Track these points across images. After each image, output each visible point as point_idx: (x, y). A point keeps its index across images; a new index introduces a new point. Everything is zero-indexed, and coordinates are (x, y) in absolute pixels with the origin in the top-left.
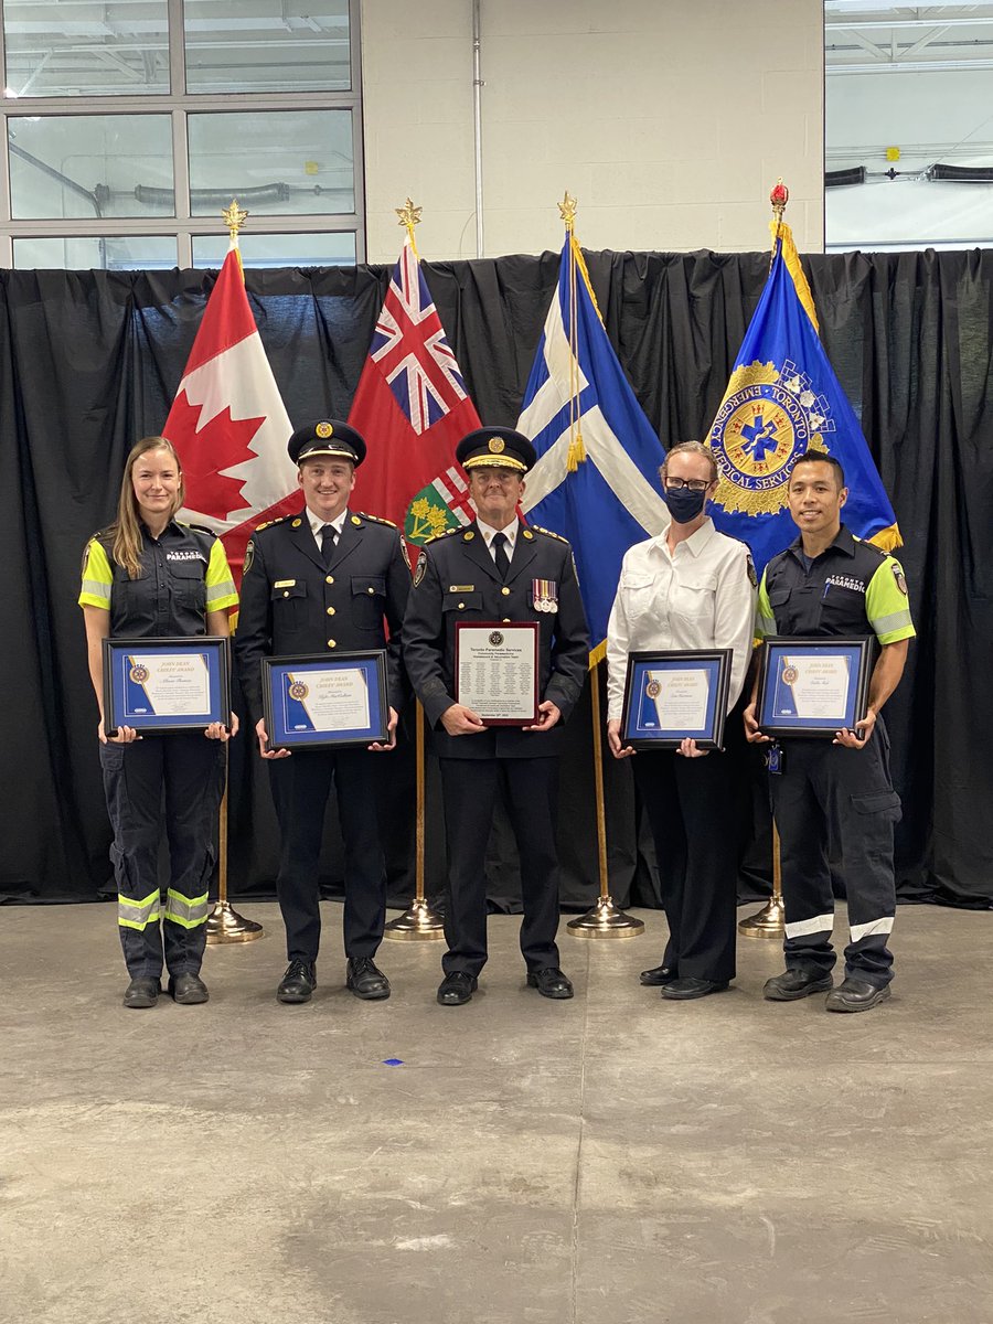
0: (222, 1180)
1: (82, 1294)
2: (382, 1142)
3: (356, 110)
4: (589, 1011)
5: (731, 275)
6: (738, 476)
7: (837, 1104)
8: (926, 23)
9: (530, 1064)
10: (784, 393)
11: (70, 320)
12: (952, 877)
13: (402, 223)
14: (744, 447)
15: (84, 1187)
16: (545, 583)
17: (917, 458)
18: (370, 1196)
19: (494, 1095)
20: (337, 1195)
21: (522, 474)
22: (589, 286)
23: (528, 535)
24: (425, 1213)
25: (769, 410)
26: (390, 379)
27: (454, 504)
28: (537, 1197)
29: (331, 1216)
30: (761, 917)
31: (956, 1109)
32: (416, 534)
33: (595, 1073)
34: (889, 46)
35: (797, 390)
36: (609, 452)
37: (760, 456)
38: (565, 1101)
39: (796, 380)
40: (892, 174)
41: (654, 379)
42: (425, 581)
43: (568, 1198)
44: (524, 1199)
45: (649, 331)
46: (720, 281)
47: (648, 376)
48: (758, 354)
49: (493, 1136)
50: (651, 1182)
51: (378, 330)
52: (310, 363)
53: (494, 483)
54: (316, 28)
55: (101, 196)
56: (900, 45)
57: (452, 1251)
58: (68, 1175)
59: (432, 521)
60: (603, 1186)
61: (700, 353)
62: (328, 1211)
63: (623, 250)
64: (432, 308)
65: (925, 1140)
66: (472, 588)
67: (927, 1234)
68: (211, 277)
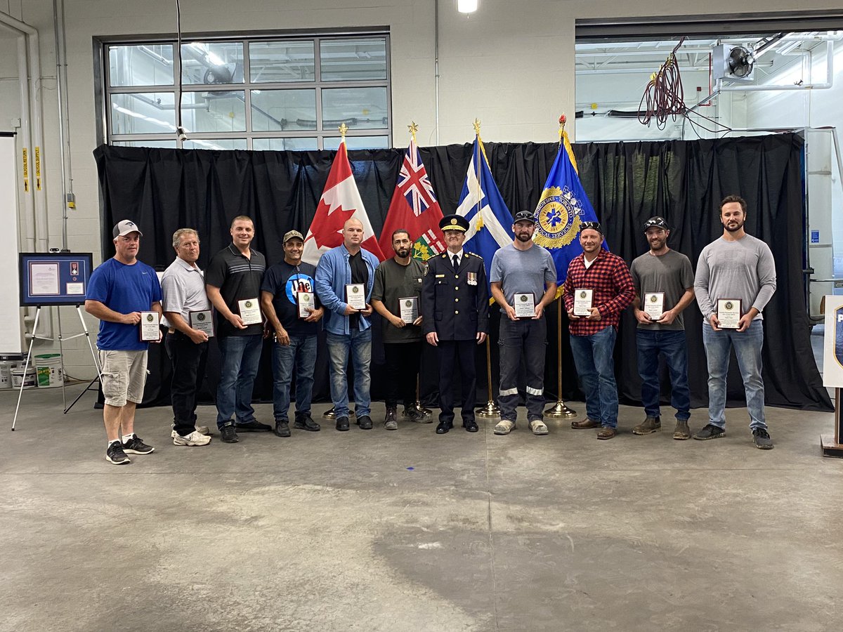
0: (345, 518)
1: (292, 567)
2: (409, 502)
3: (389, 87)
4: (488, 448)
5: (541, 151)
6: (545, 233)
7: (593, 487)
8: (609, 54)
9: (466, 470)
10: (564, 199)
11: (276, 171)
12: (629, 394)
13: (410, 131)
14: (548, 221)
15: (290, 521)
16: (472, 274)
17: (616, 225)
18: (406, 525)
19: (453, 483)
20: (392, 525)
21: (464, 232)
22: (485, 156)
23: (467, 256)
24: (428, 532)
25: (557, 206)
26: (405, 194)
27: (431, 244)
28: (474, 526)
29: (391, 534)
30: (554, 409)
31: (641, 490)
32: (416, 256)
33: (492, 474)
34: (593, 64)
35: (569, 198)
36: (493, 223)
37: (554, 225)
38: (482, 486)
39: (569, 194)
40: (594, 114)
41: (510, 193)
42: (428, 273)
43: (487, 527)
44: (469, 527)
45: (508, 176)
46: (537, 154)
47: (507, 192)
48: (554, 184)
49: (454, 500)
50: (521, 520)
51: (400, 174)
52: (373, 187)
53: (453, 236)
54: (369, 57)
55: (284, 123)
56: (598, 63)
57: (441, 550)
58: (283, 515)
59: (422, 251)
60: (500, 522)
61: (528, 183)
62: (390, 532)
63: (498, 142)
64: (422, 165)
65: (630, 503)
66: (443, 276)
67: (636, 543)
68: (333, 153)
